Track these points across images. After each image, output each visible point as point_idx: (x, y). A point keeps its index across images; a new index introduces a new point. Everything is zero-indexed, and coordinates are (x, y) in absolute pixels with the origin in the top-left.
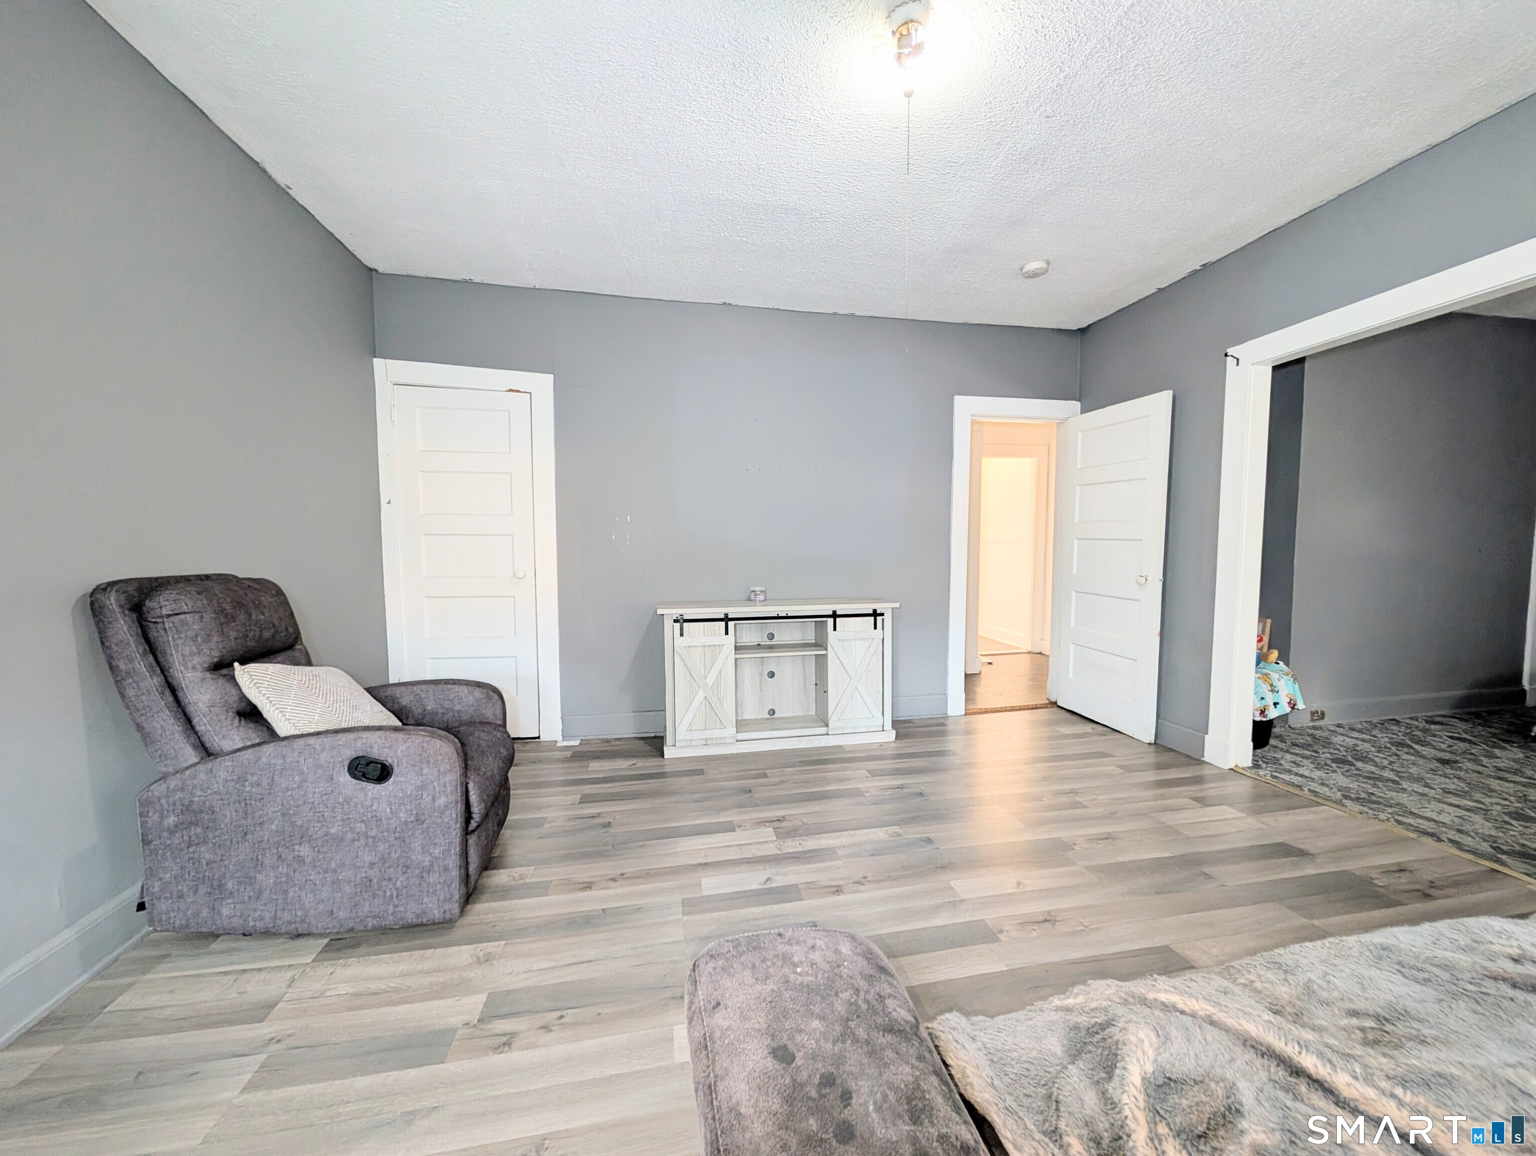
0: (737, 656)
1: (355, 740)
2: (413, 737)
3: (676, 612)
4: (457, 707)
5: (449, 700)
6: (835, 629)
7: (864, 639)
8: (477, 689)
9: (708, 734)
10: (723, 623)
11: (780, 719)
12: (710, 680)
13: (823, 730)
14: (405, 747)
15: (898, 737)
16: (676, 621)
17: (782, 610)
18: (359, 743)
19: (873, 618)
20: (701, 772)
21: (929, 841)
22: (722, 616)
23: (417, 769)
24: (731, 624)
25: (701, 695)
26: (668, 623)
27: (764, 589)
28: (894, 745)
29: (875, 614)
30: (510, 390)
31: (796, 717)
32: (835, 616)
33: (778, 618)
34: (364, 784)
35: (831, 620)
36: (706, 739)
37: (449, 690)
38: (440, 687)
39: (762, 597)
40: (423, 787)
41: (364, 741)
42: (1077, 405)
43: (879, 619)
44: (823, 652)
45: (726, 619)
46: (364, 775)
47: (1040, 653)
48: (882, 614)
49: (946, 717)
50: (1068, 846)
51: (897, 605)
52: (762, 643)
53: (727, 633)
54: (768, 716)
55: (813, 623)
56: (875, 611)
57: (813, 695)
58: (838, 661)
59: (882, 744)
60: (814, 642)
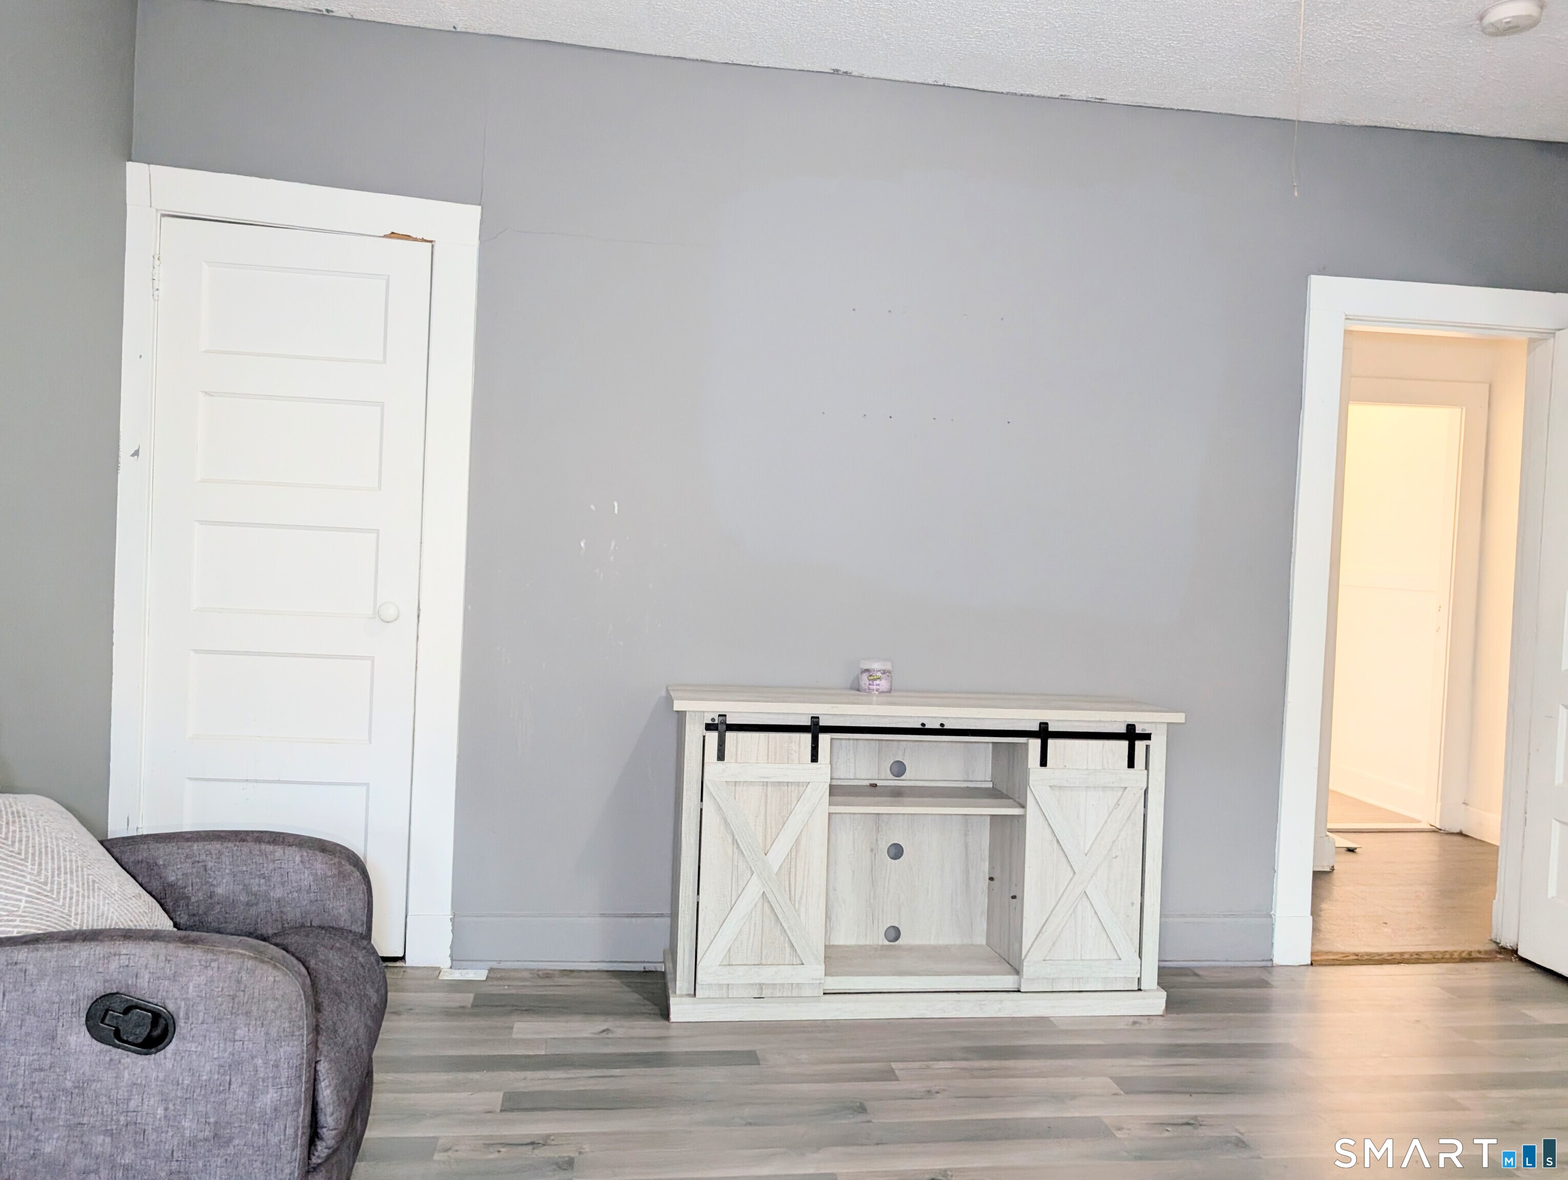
0: (831, 809)
1: (107, 958)
2: (222, 958)
3: (712, 709)
4: (278, 893)
5: (263, 876)
6: (1043, 763)
7: (1104, 788)
8: (320, 856)
9: (767, 975)
10: (808, 737)
11: (911, 949)
12: (777, 856)
13: (1009, 981)
14: (202, 979)
15: (1171, 1005)
16: (709, 727)
17: (933, 716)
18: (114, 966)
19: (1125, 744)
20: (751, 1058)
22: (807, 722)
23: (225, 1025)
24: (824, 738)
25: (754, 890)
26: (694, 732)
27: (888, 666)
28: (1161, 1024)
29: (1131, 735)
30: (393, 235)
31: (947, 948)
32: (1044, 733)
33: (924, 731)
34: (116, 1053)
35: (1035, 744)
36: (761, 986)
37: (262, 853)
38: (245, 848)
39: (883, 684)
40: (234, 1065)
41: (124, 961)
43: (1140, 745)
44: (1016, 811)
45: (815, 729)
46: (117, 1034)
47: (1461, 834)
48: (1147, 737)
49: (1269, 967)
51: (1179, 718)
52: (879, 783)
53: (815, 758)
54: (886, 943)
55: (991, 745)
56: (1131, 727)
57: (982, 900)
58: (1048, 831)
59: (1136, 1021)
60: (990, 785)
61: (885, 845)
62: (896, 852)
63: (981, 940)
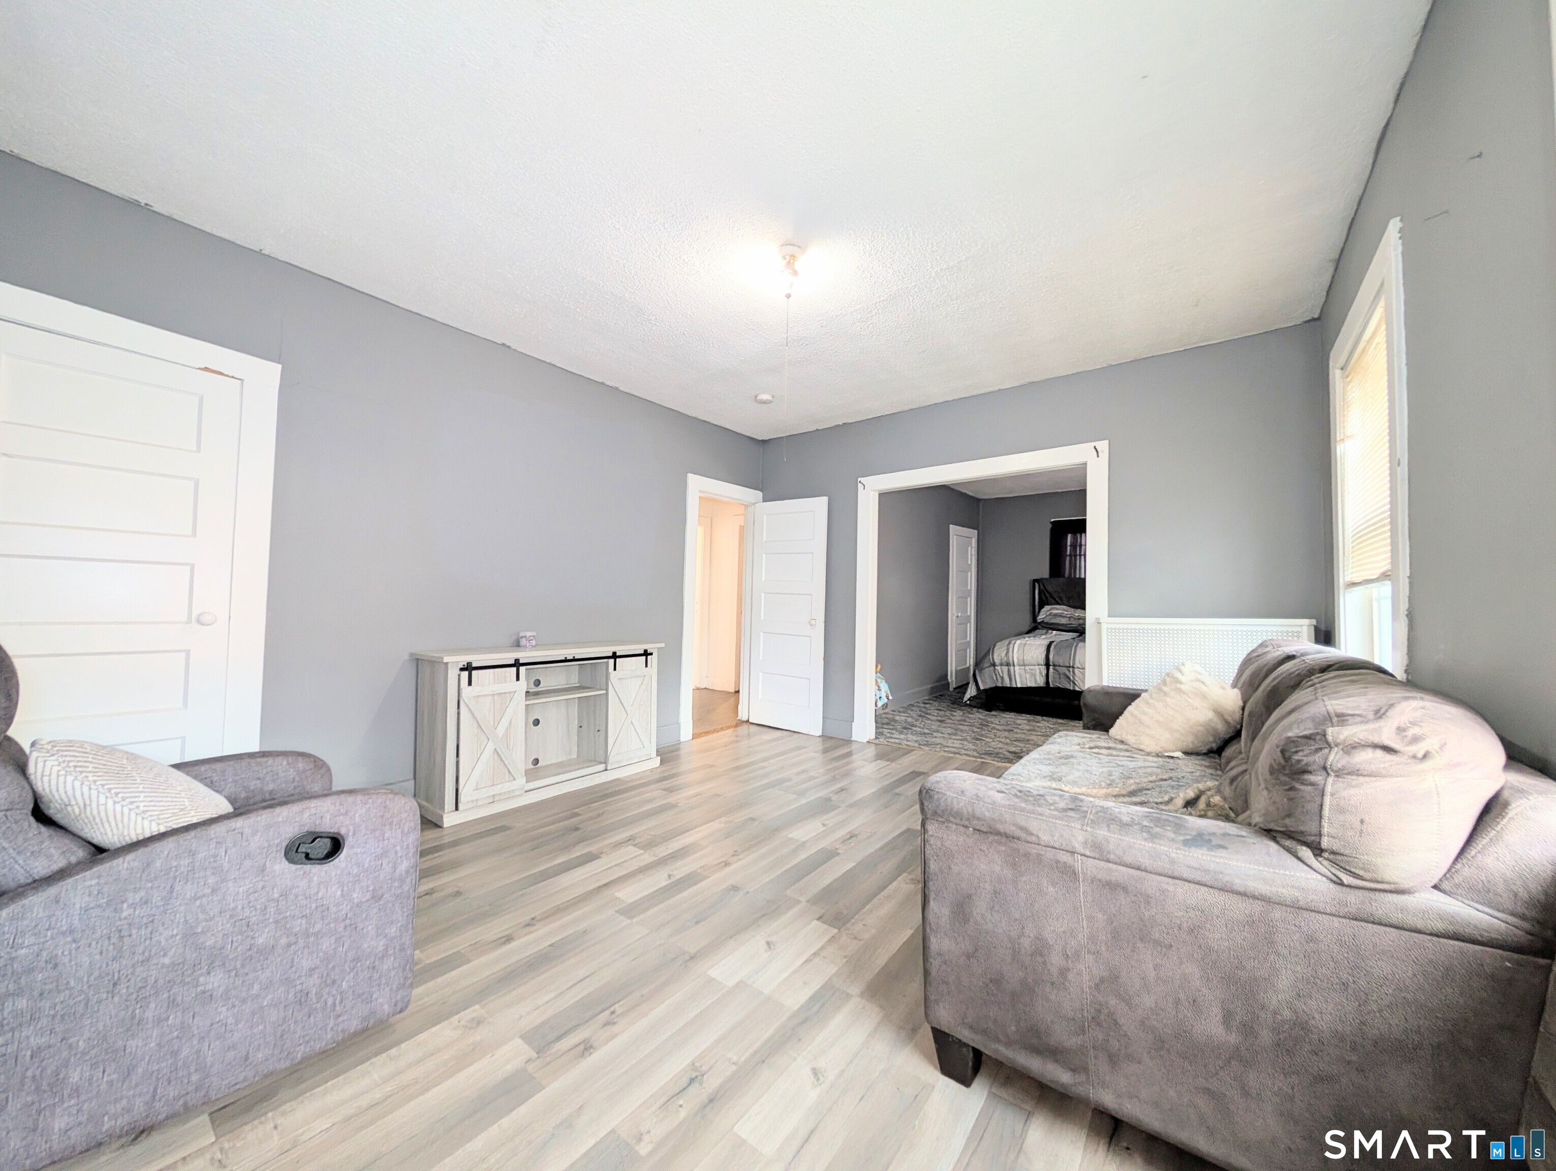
0: (528, 702)
1: (302, 812)
3: (463, 660)
6: (615, 669)
7: (637, 677)
9: (497, 789)
10: (514, 669)
11: (544, 767)
12: (501, 731)
13: (602, 767)
14: (364, 810)
15: (662, 762)
16: (462, 669)
17: (569, 653)
18: (306, 815)
19: (644, 658)
20: (503, 829)
21: (753, 819)
22: (513, 662)
23: (378, 833)
24: (522, 669)
25: (490, 747)
26: (453, 673)
27: (534, 634)
28: (659, 770)
29: (646, 654)
30: (206, 369)
31: (561, 762)
32: (615, 656)
33: (566, 661)
34: (308, 867)
35: (612, 661)
36: (494, 796)
39: (534, 642)
40: (384, 854)
41: (313, 811)
42: (760, 494)
43: (649, 657)
44: (604, 692)
45: (517, 664)
46: (307, 856)
48: (651, 654)
49: (680, 743)
50: (829, 800)
51: (663, 645)
52: (530, 690)
53: (518, 679)
54: (533, 767)
55: (577, 667)
56: (646, 651)
57: (575, 738)
58: (617, 699)
59: (652, 770)
60: (578, 685)
61: (531, 721)
62: (537, 722)
63: (575, 756)
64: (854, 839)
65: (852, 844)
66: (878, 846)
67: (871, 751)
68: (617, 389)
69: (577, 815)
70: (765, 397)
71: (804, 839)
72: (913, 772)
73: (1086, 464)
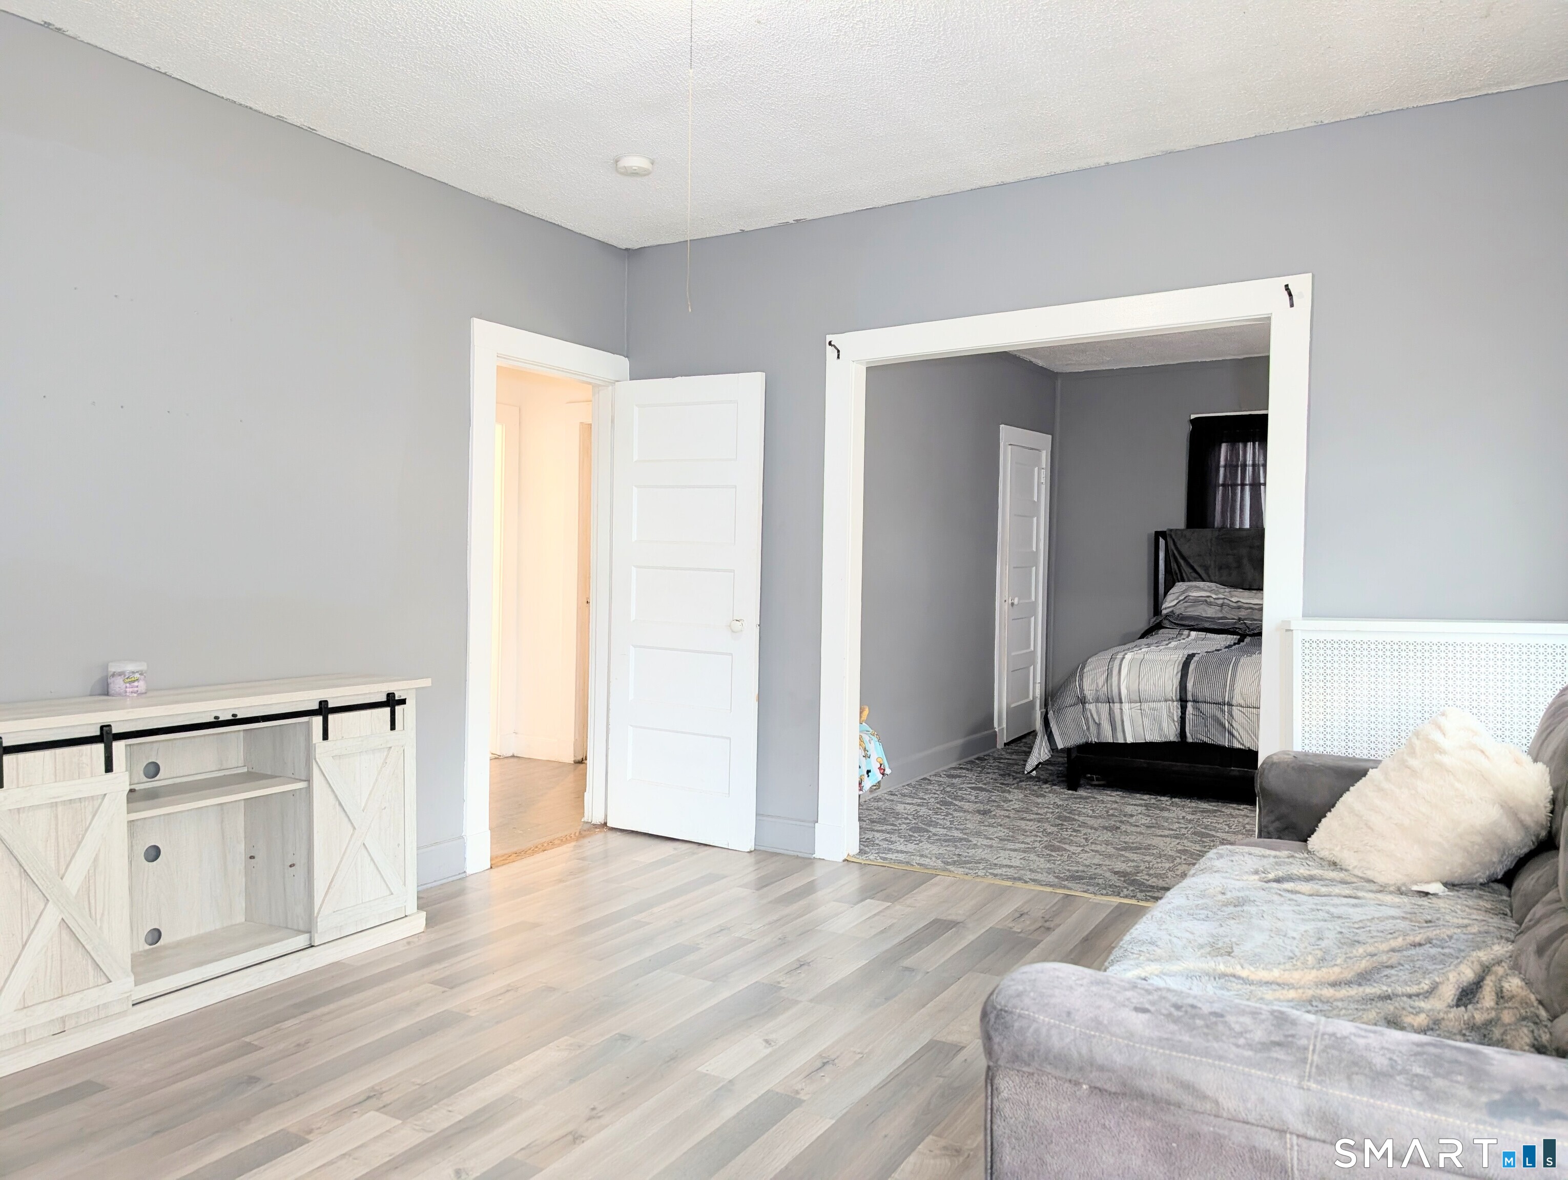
0: (134, 816)
6: (325, 736)
7: (374, 750)
9: (70, 1005)
10: (100, 747)
12: (73, 881)
13: (301, 941)
17: (224, 708)
19: (387, 710)
21: (625, 1038)
22: (97, 732)
24: (119, 747)
25: (51, 917)
27: (143, 666)
29: (392, 702)
31: (208, 935)
32: (324, 710)
33: (217, 724)
35: (318, 720)
36: (64, 1019)
39: (141, 686)
42: (623, 363)
43: (398, 709)
44: (302, 785)
45: (106, 736)
48: (403, 702)
49: (463, 877)
50: (774, 988)
51: (426, 683)
52: (137, 787)
53: (109, 768)
54: (148, 947)
55: (242, 733)
56: (390, 696)
57: (240, 881)
58: (332, 797)
59: (408, 940)
60: (245, 770)
61: (141, 850)
62: (154, 854)
63: (240, 918)
64: (829, 1068)
65: (827, 1080)
66: (876, 1081)
67: (852, 881)
68: (311, 131)
69: (251, 1048)
70: (635, 162)
71: (729, 1077)
72: (936, 921)
73: (1269, 318)
